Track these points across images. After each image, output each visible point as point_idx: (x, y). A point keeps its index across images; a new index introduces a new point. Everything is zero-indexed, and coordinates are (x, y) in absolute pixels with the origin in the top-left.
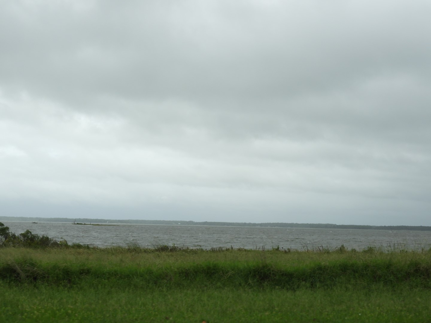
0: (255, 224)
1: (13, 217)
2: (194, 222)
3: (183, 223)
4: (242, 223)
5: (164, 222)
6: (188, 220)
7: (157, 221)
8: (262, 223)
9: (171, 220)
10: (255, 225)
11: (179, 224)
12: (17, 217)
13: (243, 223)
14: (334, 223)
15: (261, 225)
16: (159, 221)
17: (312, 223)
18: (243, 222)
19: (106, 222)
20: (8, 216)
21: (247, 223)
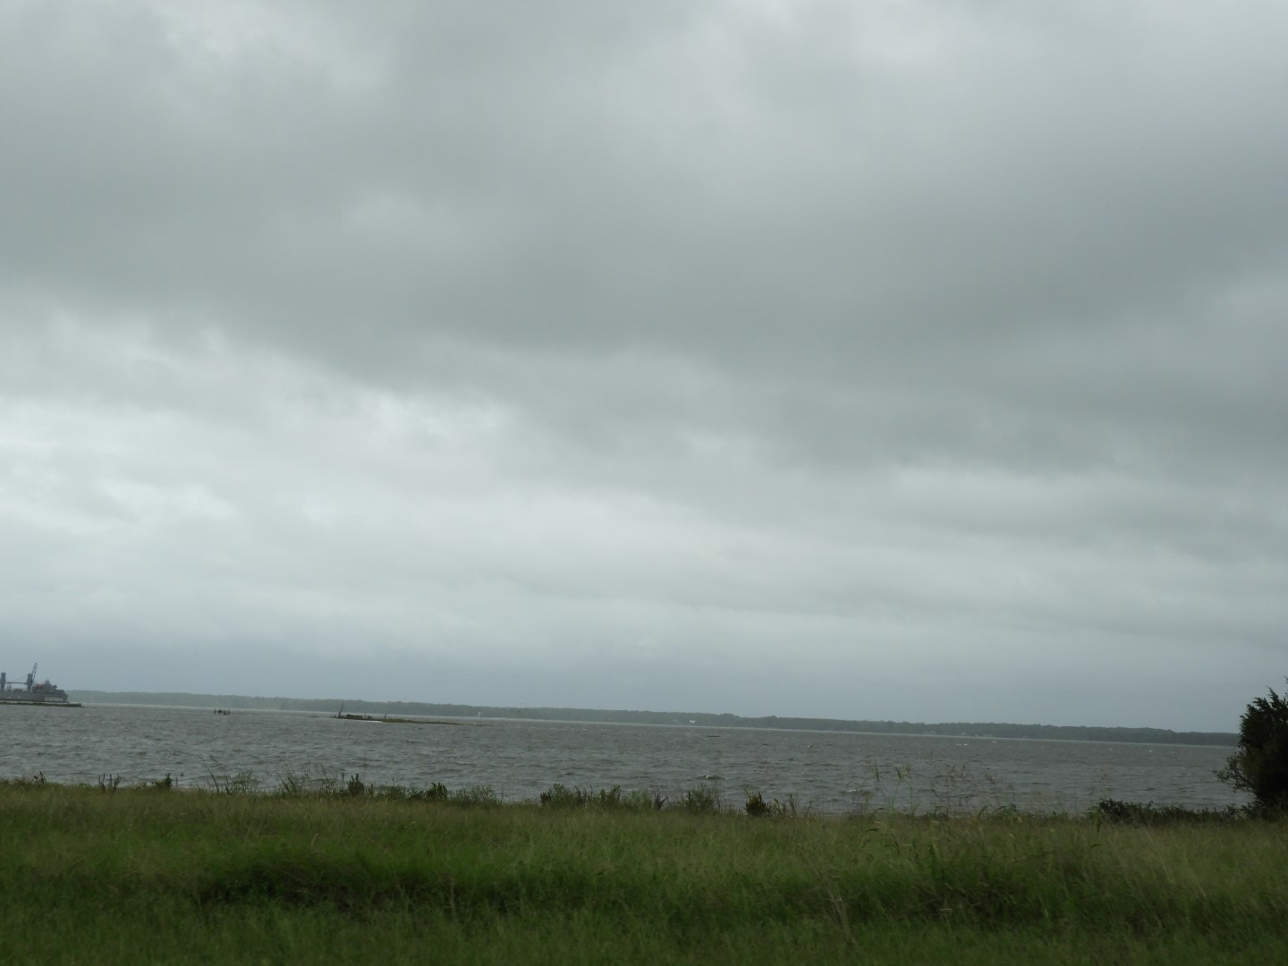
0: (923, 725)
1: (209, 696)
2: (738, 717)
3: (702, 718)
4: (882, 723)
5: (646, 716)
6: (718, 712)
7: (625, 713)
8: (944, 722)
9: (669, 710)
10: (920, 728)
11: (692, 724)
12: (220, 696)
13: (885, 723)
14: (1165, 728)
15: (939, 728)
16: (632, 713)
17: (1096, 725)
18: (886, 720)
19: (476, 715)
20: (194, 692)
21: (898, 724)
